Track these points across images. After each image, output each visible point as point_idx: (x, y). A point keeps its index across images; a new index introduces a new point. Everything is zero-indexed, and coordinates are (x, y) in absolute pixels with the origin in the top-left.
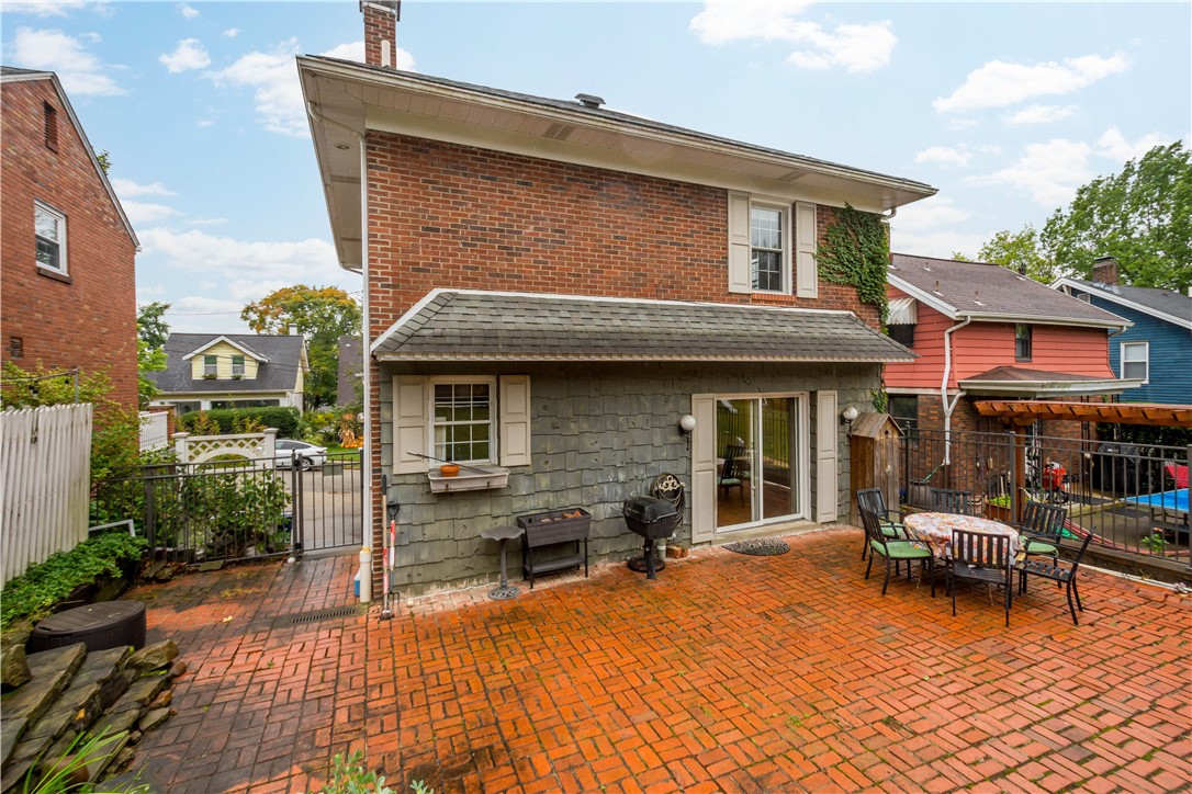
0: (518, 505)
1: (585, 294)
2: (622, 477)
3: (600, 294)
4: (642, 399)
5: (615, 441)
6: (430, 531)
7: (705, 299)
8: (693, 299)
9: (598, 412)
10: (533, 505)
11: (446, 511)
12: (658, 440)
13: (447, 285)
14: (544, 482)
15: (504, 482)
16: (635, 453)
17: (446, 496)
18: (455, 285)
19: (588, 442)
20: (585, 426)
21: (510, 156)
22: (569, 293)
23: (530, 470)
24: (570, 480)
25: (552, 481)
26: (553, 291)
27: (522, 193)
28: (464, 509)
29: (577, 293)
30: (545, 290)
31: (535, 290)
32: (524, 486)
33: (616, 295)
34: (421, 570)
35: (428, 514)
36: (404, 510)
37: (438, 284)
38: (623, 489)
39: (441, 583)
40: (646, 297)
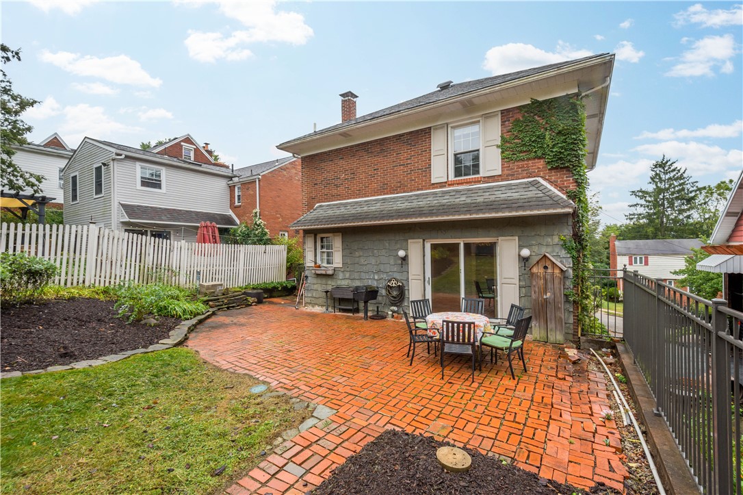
0: (339, 283)
1: (362, 197)
2: (376, 277)
3: (368, 196)
4: (385, 242)
5: (373, 261)
6: (315, 287)
7: (418, 190)
8: (411, 191)
9: (366, 248)
10: (344, 283)
11: (319, 281)
12: (392, 262)
13: (320, 202)
14: (347, 275)
15: (330, 272)
16: (382, 267)
17: (318, 275)
18: (322, 202)
19: (362, 261)
20: (361, 254)
21: (337, 150)
22: (356, 198)
23: (342, 270)
24: (356, 275)
25: (350, 275)
26: (351, 198)
27: (341, 162)
28: (324, 281)
29: (359, 197)
30: (348, 199)
31: (345, 199)
32: (341, 276)
33: (374, 196)
34: (313, 299)
35: (315, 281)
36: (309, 278)
37: (318, 202)
38: (377, 283)
39: (319, 305)
40: (387, 194)
